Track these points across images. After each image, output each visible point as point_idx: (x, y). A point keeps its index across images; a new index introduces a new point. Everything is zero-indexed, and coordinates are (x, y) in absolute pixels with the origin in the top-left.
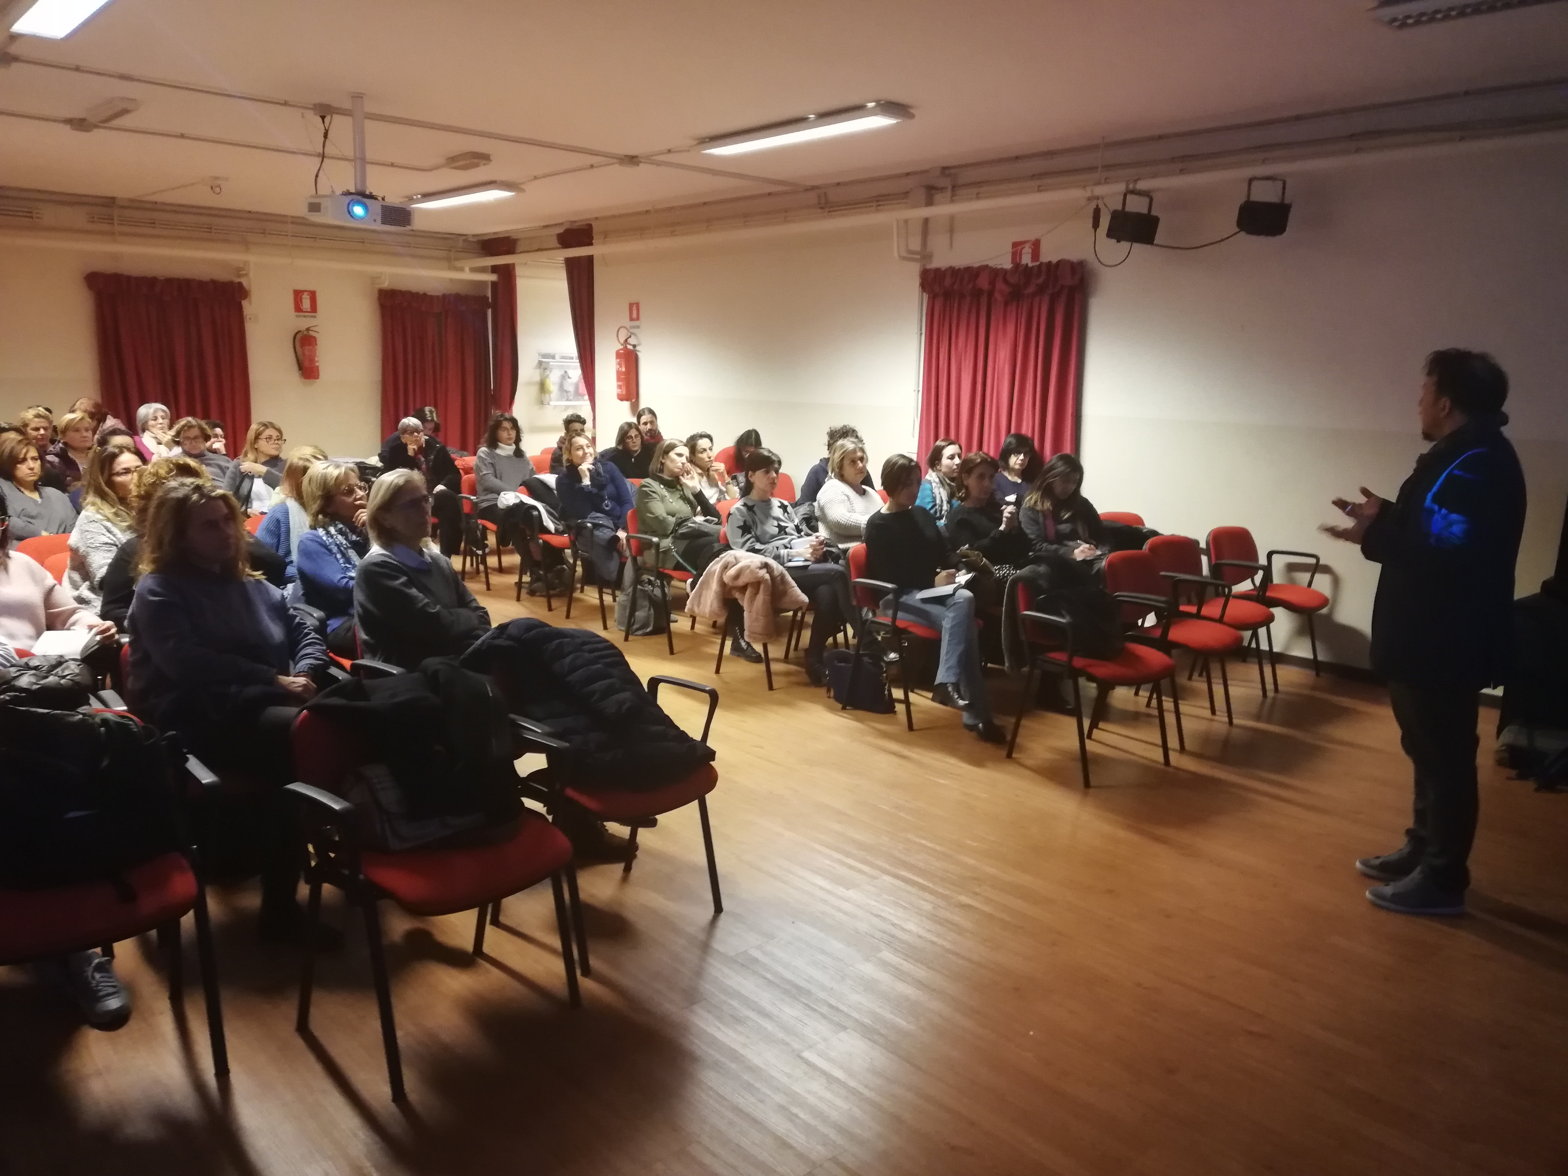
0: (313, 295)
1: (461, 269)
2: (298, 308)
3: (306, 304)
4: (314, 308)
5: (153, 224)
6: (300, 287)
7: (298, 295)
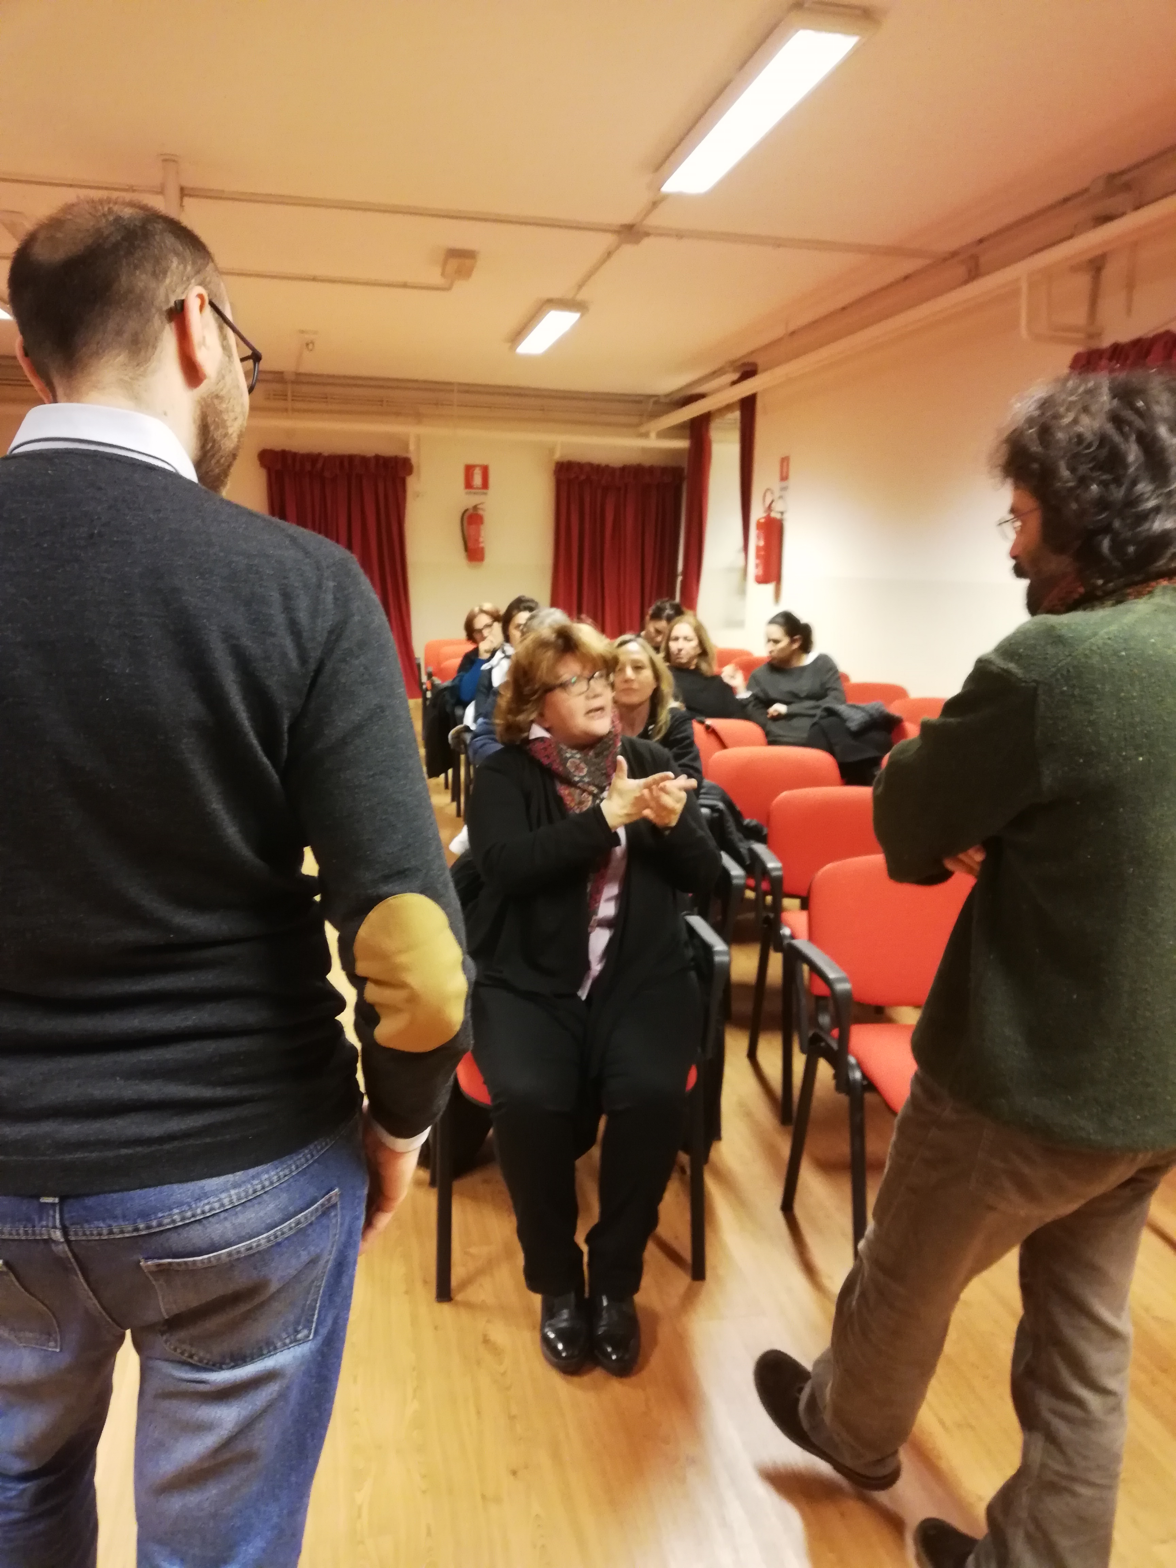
0: (485, 470)
1: (646, 435)
2: (469, 485)
3: (477, 480)
4: (485, 485)
5: (325, 398)
6: (471, 462)
7: (469, 470)
